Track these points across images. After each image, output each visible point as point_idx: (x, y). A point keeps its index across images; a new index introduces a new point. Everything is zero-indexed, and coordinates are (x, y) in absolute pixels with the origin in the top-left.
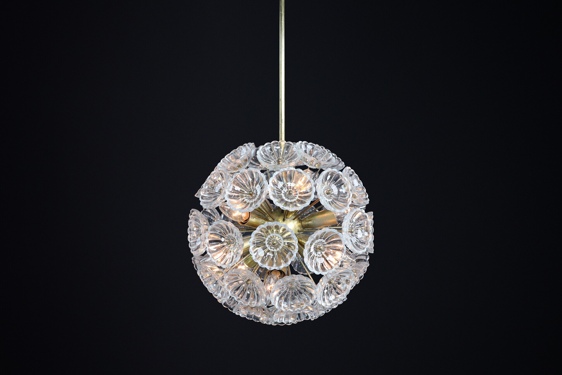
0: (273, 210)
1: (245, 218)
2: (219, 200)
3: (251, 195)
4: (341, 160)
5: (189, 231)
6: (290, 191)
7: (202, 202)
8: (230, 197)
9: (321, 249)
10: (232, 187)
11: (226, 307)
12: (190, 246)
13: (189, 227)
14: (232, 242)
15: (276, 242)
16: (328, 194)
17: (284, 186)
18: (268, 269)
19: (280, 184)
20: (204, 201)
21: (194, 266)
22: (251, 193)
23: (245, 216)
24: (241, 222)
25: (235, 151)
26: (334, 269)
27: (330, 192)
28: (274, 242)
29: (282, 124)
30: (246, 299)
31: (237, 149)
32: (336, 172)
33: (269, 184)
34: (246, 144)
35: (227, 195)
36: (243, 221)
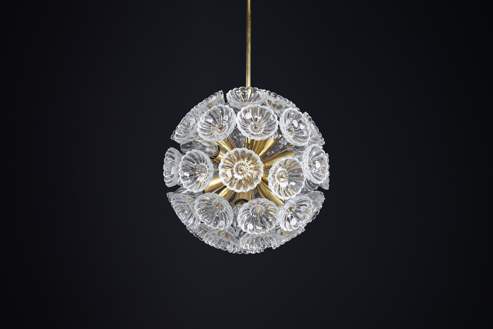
7: (176, 139)
12: (165, 180)
13: (164, 163)
20: (179, 138)
24: (211, 158)
28: (242, 169)
35: (199, 128)
36: (213, 157)
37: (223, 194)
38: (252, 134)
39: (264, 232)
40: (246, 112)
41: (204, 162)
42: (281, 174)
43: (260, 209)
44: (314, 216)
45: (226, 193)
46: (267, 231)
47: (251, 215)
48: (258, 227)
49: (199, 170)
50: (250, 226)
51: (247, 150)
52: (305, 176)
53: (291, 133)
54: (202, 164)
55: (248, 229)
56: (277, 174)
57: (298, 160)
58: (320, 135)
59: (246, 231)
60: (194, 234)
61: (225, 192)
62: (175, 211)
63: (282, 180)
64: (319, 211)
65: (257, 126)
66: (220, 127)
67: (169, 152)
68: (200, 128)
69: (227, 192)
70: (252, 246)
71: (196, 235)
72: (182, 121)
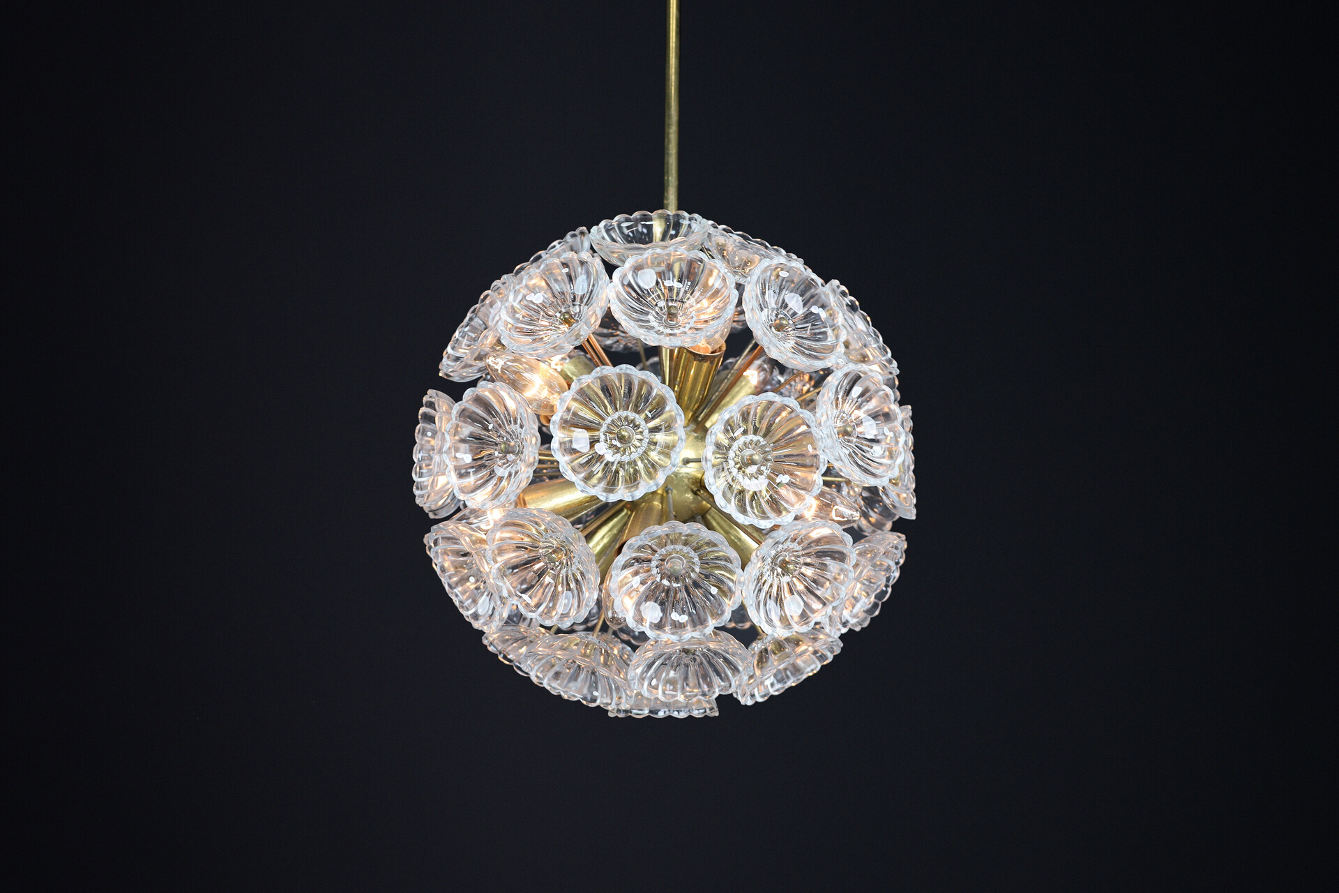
9: (755, 460)
11: (508, 664)
14: (512, 447)
26: (791, 517)
37: (598, 543)
38: (658, 332)
39: (696, 634)
40: (637, 269)
41: (516, 422)
42: (748, 452)
43: (683, 561)
44: (875, 606)
45: (606, 540)
46: (709, 630)
47: (658, 579)
48: (675, 616)
50: (652, 612)
51: (634, 373)
52: (823, 457)
53: (783, 335)
54: (513, 427)
56: (735, 452)
57: (799, 407)
58: (887, 352)
59: (641, 627)
60: (500, 658)
61: (603, 537)
62: (443, 580)
63: (752, 469)
64: (890, 590)
65: (673, 311)
67: (427, 405)
69: (610, 540)
70: (672, 687)
71: (505, 657)
72: (467, 318)
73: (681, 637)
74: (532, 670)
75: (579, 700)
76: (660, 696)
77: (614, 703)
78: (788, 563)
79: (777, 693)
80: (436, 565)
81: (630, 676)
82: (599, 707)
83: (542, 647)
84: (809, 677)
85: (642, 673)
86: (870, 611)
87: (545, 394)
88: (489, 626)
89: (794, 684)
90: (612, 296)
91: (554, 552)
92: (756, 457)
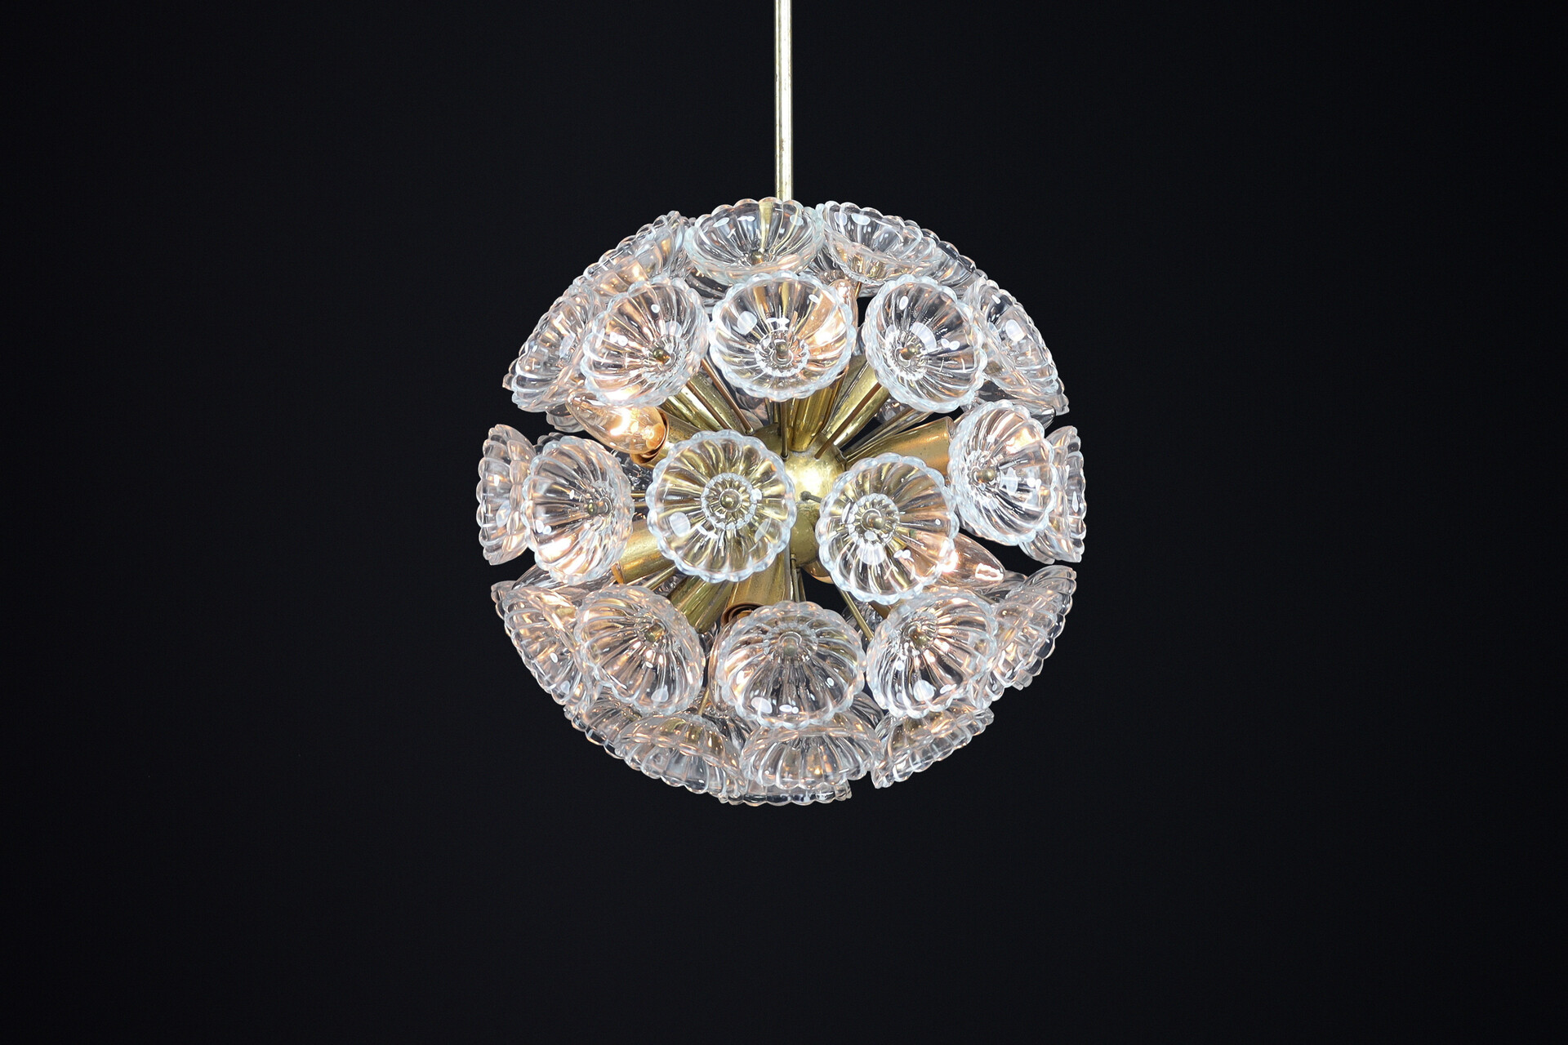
0: (752, 430)
1: (652, 444)
2: (566, 380)
3: (660, 358)
4: (973, 265)
5: (482, 494)
6: (779, 345)
7: (518, 393)
8: (596, 366)
9: (878, 523)
10: (601, 336)
11: (597, 743)
12: (480, 538)
13: (480, 479)
14: (601, 508)
15: (731, 500)
16: (907, 356)
17: (761, 327)
18: (704, 578)
19: (747, 322)
20: (524, 390)
21: (496, 606)
22: (661, 353)
23: (651, 438)
24: (639, 456)
25: (631, 242)
26: (918, 589)
27: (913, 350)
28: (728, 499)
29: (783, 153)
30: (648, 693)
31: (637, 235)
32: (933, 288)
33: (711, 320)
34: (663, 217)
35: (586, 360)
36: (646, 454)
39: (815, 722)
41: (604, 479)
43: (798, 638)
46: (829, 716)
49: (591, 506)
50: (763, 704)
55: (759, 713)
59: (752, 716)
62: (518, 648)
63: (875, 534)
64: (1053, 642)
66: (658, 353)
67: (492, 439)
68: (589, 359)
71: (593, 735)
73: (797, 725)
74: (626, 754)
75: (684, 787)
76: (778, 783)
77: (724, 790)
78: (920, 634)
79: (920, 771)
80: (510, 631)
81: (742, 766)
82: (707, 794)
83: (641, 732)
84: (958, 750)
85: (755, 761)
86: (1033, 670)
87: (635, 429)
88: (577, 706)
89: (940, 760)
90: (712, 339)
91: (652, 629)
92: (879, 520)
